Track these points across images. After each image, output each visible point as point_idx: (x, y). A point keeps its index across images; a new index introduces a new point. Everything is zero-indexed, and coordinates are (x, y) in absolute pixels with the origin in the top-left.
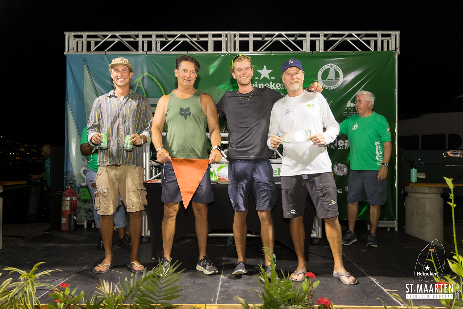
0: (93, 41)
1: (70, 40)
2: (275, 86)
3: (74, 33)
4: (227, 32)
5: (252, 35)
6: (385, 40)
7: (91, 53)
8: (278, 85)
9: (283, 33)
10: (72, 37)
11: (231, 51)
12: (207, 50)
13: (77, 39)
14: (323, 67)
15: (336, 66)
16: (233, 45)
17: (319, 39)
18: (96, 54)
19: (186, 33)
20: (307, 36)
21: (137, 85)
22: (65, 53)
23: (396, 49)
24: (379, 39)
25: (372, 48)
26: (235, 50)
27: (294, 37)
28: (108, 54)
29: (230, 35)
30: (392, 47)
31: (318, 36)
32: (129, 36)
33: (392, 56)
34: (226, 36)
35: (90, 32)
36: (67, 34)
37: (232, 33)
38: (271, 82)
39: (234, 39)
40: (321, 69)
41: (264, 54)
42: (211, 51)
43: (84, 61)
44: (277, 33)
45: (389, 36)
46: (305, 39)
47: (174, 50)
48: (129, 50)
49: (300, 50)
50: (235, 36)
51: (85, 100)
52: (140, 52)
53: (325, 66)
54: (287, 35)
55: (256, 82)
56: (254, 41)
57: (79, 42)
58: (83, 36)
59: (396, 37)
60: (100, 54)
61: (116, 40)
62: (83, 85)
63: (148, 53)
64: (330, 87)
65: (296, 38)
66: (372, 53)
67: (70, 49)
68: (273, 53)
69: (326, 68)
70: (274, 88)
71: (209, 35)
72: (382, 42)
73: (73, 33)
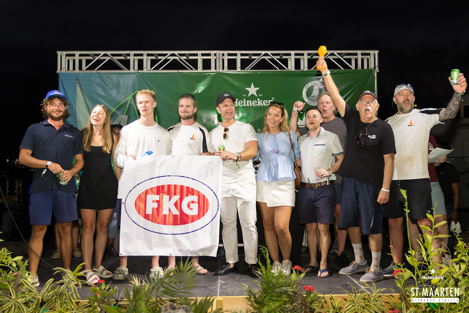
0: (84, 59)
1: (62, 59)
2: (262, 102)
3: (67, 52)
4: (215, 52)
5: (240, 55)
6: (365, 58)
7: (83, 72)
8: (265, 102)
9: (269, 52)
10: (65, 56)
11: (219, 70)
12: (197, 69)
13: (68, 58)
14: (308, 84)
15: (320, 83)
16: (221, 64)
17: (303, 57)
18: (88, 73)
19: (176, 52)
20: (292, 55)
21: (129, 102)
22: (58, 72)
23: (375, 68)
24: (359, 57)
25: (353, 67)
26: (223, 69)
27: (280, 55)
28: (100, 73)
29: (219, 55)
30: (372, 66)
31: (303, 55)
32: (120, 55)
33: (371, 73)
34: (215, 55)
35: (82, 51)
36: (59, 53)
37: (220, 52)
38: (259, 99)
39: (222, 57)
40: (305, 87)
41: (251, 73)
42: (200, 70)
43: (76, 79)
44: (263, 52)
45: (369, 54)
46: (290, 57)
47: (163, 69)
48: (121, 69)
49: (285, 69)
50: (223, 55)
51: (78, 117)
52: (132, 70)
53: (310, 84)
54: (272, 54)
55: (244, 99)
56: (242, 60)
57: (70, 60)
58: (76, 55)
59: (375, 56)
60: (92, 73)
61: (107, 59)
62: (76, 102)
63: (140, 71)
64: (314, 103)
65: (281, 57)
66: (353, 72)
67: (62, 68)
68: (260, 72)
69: (310, 85)
70: (262, 105)
71: (198, 55)
72: (362, 60)
73: (65, 53)
